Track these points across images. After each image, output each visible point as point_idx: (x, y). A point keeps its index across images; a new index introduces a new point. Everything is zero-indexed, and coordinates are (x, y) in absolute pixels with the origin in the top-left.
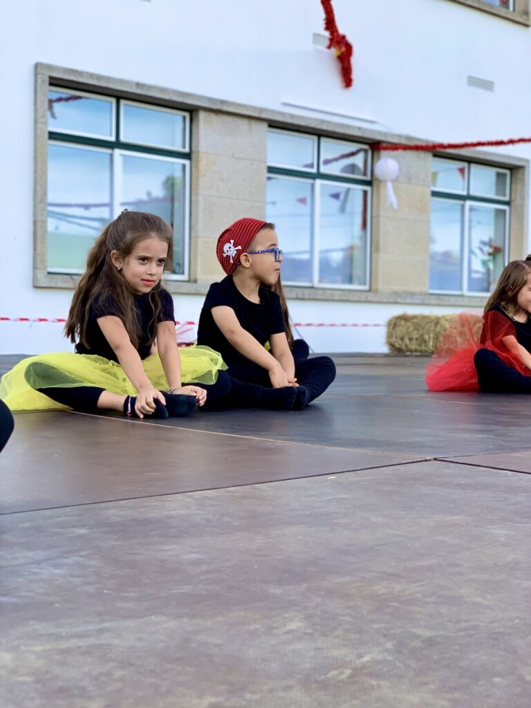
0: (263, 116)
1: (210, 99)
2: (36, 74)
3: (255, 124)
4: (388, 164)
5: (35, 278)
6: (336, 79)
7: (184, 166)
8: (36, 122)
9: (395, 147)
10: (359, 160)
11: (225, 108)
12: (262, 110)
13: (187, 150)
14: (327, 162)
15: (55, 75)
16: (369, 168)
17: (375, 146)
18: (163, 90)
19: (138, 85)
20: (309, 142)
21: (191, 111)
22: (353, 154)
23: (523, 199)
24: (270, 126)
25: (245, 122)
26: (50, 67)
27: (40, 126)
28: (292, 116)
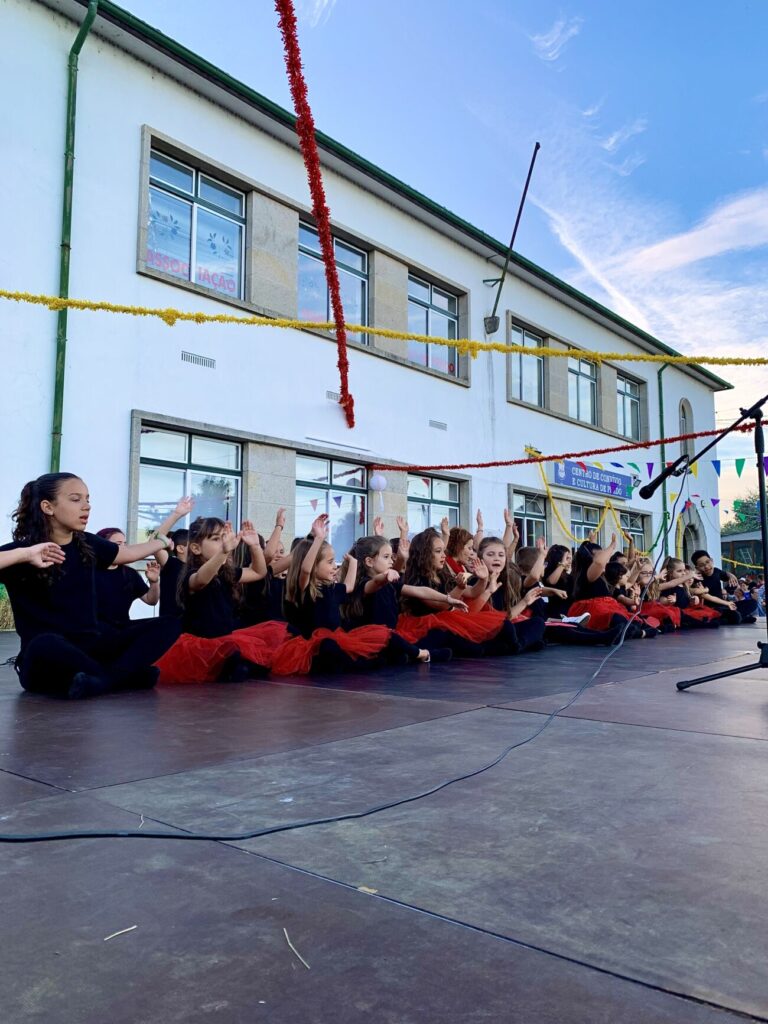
0: (293, 446)
1: (257, 435)
2: (132, 418)
3: (286, 451)
4: (379, 479)
6: (343, 423)
7: (237, 480)
8: (131, 451)
9: (383, 467)
10: (358, 476)
11: (267, 441)
12: (292, 442)
13: (239, 469)
14: (336, 476)
15: (146, 418)
16: (365, 481)
17: (369, 467)
18: (223, 428)
19: (205, 425)
20: (325, 464)
21: (242, 443)
22: (354, 472)
23: (468, 502)
24: (298, 453)
25: (281, 450)
26: (142, 412)
27: (134, 454)
28: (313, 446)
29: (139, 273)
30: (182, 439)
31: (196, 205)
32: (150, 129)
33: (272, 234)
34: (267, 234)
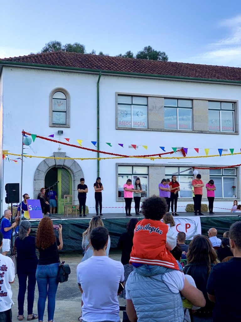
1: (151, 164)
2: (116, 165)
3: (162, 167)
4: (196, 171)
5: (116, 200)
7: (147, 177)
8: (116, 173)
11: (154, 165)
12: (163, 164)
13: (147, 174)
15: (119, 165)
17: (194, 168)
19: (135, 164)
20: (177, 169)
21: (148, 166)
24: (166, 167)
25: (160, 167)
26: (118, 163)
28: (170, 164)
29: (116, 129)
30: (131, 168)
31: (132, 106)
32: (117, 92)
33: (155, 107)
34: (153, 107)
